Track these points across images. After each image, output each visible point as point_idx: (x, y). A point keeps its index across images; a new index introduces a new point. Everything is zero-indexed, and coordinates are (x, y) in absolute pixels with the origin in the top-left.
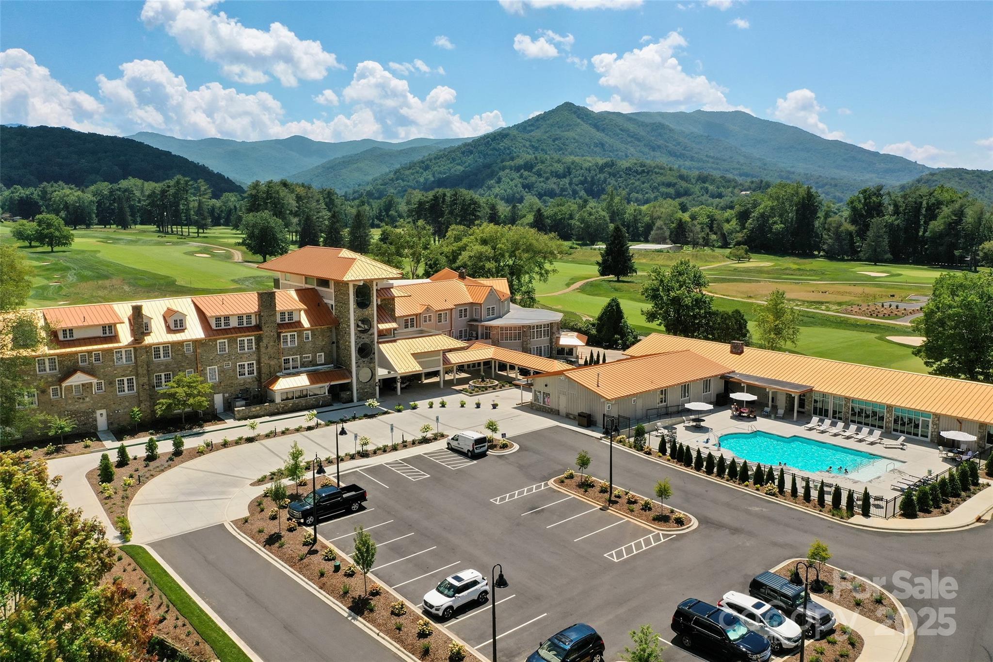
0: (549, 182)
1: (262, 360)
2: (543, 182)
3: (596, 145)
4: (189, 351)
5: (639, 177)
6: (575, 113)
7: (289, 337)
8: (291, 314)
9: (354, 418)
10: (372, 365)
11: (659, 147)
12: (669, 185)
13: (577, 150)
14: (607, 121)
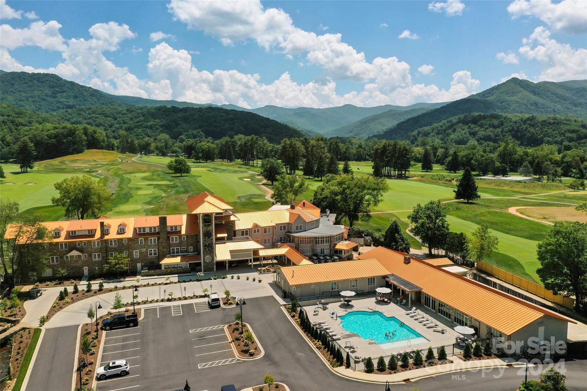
0: (487, 131)
1: (160, 248)
2: (484, 131)
3: (532, 105)
4: (125, 243)
5: (551, 126)
6: (519, 84)
7: (174, 238)
8: (176, 227)
9: (190, 281)
10: (212, 254)
11: (580, 104)
12: (573, 131)
13: (517, 108)
14: (541, 88)
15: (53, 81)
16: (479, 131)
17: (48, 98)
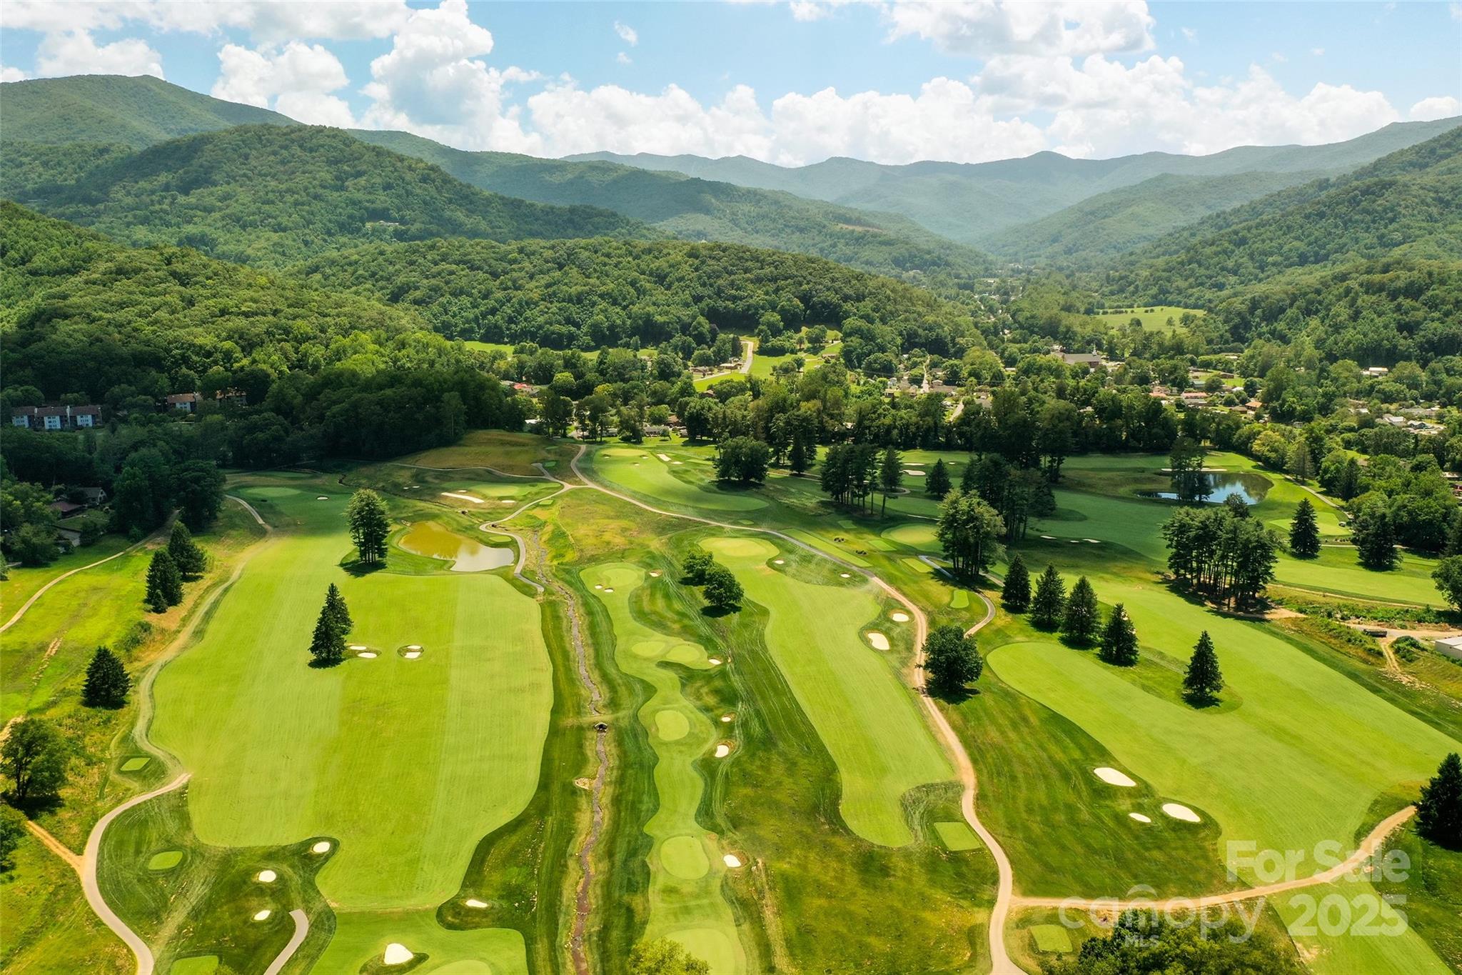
15: (334, 148)
16: (1425, 319)
17: (327, 192)
